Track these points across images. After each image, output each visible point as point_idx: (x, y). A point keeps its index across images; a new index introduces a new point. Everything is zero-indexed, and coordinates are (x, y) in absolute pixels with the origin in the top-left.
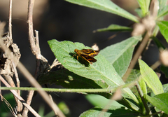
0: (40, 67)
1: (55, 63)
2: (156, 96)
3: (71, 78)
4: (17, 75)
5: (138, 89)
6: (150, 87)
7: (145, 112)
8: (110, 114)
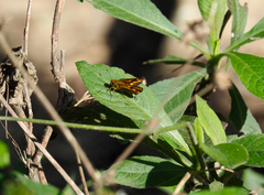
0: (63, 100)
1: (86, 97)
2: (216, 147)
3: (103, 116)
4: (30, 105)
5: (190, 133)
6: (208, 134)
7: (199, 168)
8: (152, 167)
